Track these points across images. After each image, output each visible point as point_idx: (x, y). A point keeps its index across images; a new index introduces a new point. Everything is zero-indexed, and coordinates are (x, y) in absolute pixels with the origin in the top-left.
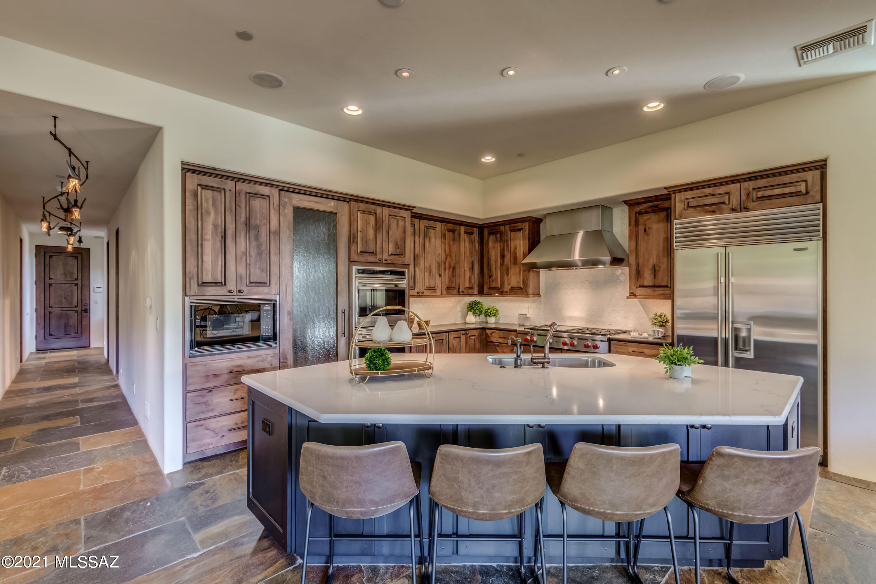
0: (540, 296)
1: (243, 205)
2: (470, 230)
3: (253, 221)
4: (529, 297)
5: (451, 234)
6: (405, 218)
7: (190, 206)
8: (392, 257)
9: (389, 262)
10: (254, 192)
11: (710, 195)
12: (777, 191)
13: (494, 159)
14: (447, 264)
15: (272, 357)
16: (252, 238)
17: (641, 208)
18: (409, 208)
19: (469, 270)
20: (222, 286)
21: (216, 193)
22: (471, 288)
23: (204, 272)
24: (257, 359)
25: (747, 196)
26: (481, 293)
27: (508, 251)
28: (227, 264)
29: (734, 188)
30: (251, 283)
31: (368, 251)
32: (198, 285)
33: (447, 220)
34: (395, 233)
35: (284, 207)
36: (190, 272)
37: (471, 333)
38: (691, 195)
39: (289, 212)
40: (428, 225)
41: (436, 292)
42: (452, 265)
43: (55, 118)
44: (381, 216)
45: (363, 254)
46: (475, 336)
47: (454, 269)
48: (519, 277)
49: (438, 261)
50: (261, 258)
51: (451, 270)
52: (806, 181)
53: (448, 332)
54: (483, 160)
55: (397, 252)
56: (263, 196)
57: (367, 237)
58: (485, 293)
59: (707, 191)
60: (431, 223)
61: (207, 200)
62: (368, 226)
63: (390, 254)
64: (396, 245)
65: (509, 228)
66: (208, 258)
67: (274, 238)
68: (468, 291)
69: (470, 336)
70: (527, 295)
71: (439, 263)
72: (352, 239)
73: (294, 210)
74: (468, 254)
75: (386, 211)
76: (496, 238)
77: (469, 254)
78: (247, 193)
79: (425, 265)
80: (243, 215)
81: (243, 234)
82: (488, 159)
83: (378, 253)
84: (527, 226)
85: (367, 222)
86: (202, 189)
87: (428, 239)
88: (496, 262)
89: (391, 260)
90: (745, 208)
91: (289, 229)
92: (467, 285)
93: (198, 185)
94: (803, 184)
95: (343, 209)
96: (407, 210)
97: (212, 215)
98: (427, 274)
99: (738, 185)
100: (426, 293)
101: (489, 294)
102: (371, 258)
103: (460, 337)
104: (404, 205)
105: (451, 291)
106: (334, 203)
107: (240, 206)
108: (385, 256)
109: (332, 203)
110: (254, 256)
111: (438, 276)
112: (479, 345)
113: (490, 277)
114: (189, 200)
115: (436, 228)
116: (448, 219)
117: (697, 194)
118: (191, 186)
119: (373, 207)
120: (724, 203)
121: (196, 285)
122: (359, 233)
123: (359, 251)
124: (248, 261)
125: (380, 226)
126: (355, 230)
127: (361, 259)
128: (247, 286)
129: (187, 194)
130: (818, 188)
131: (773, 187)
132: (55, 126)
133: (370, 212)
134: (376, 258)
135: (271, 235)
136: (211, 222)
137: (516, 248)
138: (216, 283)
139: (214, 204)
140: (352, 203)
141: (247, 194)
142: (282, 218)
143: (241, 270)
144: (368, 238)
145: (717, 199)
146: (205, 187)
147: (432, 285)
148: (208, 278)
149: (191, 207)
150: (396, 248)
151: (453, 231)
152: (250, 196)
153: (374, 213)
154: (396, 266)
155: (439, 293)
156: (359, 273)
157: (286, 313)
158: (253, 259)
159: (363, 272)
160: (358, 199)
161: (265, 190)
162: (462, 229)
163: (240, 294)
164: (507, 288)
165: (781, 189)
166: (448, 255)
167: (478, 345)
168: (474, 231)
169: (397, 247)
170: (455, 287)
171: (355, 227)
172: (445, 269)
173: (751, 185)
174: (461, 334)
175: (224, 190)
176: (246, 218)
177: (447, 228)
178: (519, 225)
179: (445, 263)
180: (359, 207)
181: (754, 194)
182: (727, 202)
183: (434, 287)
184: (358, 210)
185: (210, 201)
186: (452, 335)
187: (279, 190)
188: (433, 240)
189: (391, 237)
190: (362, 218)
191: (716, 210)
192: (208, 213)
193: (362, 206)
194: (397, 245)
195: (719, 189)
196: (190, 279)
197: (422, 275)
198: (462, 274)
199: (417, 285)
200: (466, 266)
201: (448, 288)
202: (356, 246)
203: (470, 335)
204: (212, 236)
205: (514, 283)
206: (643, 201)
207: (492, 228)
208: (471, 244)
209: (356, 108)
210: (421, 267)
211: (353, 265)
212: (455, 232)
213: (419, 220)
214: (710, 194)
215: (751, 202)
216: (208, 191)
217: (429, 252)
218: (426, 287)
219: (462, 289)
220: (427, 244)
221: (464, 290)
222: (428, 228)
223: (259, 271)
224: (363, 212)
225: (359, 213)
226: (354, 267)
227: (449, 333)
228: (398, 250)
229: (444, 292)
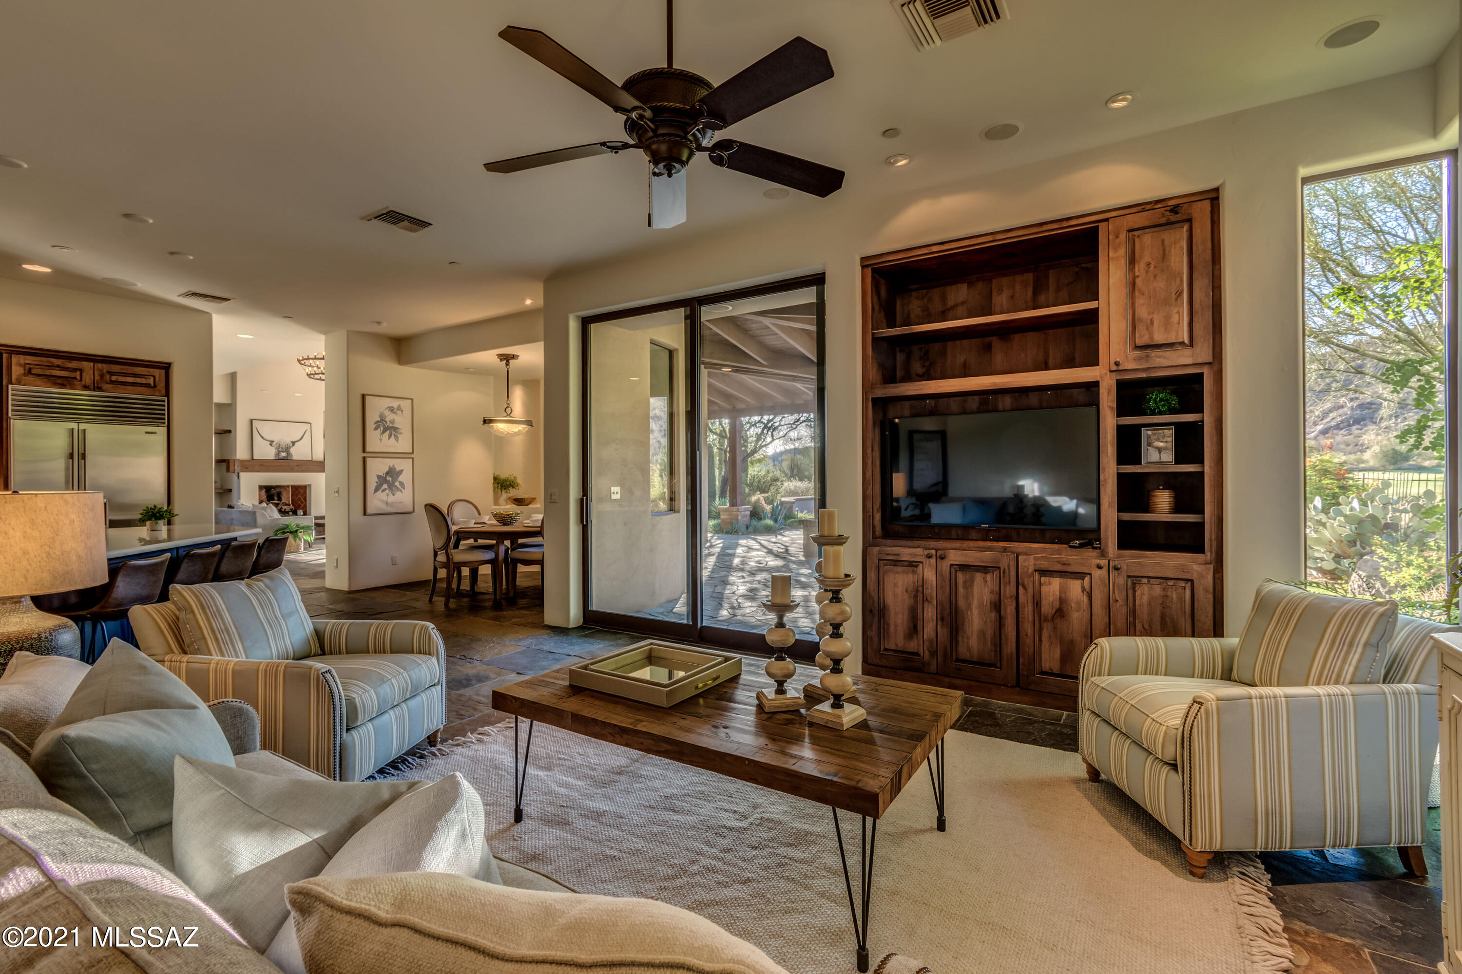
12: (129, 379)
25: (100, 377)
29: (86, 366)
38: (34, 361)
52: (154, 377)
59: (57, 361)
90: (97, 388)
94: (152, 378)
99: (92, 364)
120: (75, 379)
130: (163, 384)
131: (126, 375)
145: (66, 373)
165: (134, 378)
173: (105, 367)
181: (108, 377)
182: (79, 379)
191: (66, 384)
195: (70, 363)
214: (58, 365)
215: (105, 383)
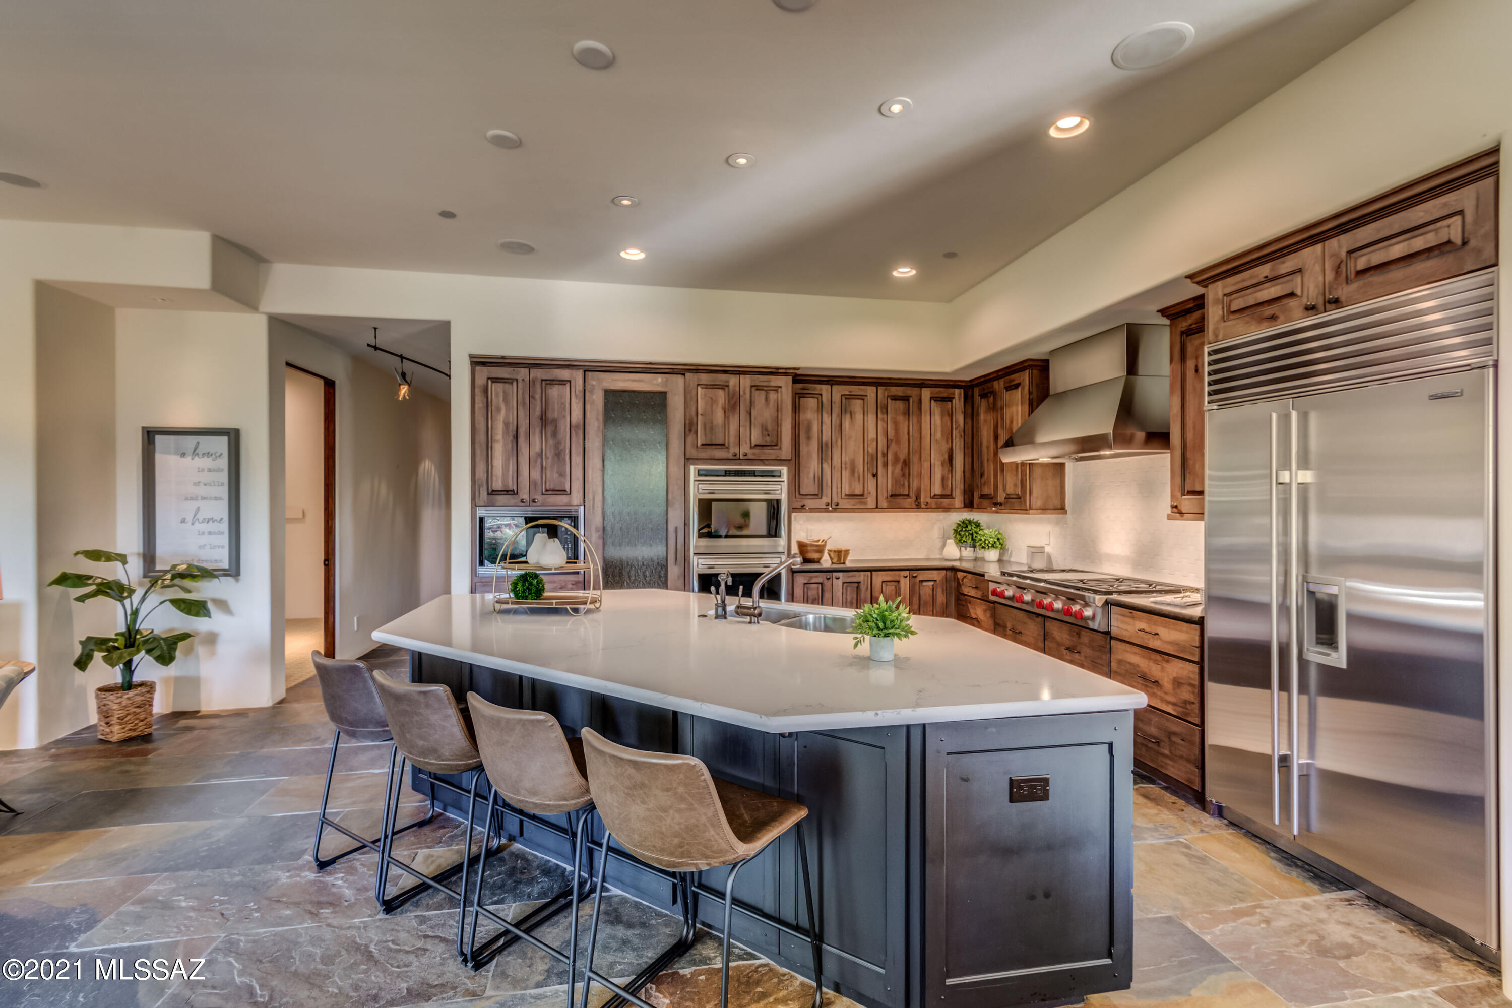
0: (1066, 512)
1: (538, 396)
2: (944, 392)
3: (550, 415)
4: (1029, 514)
5: (900, 405)
6: (781, 387)
7: (479, 404)
8: (756, 451)
9: (750, 456)
10: (551, 378)
11: (1268, 280)
12: (1398, 250)
13: (914, 272)
14: (890, 456)
15: (573, 585)
16: (549, 435)
17: (1190, 322)
18: (788, 371)
19: (943, 464)
20: (514, 494)
21: (507, 385)
22: (950, 496)
23: (494, 478)
24: (555, 585)
25: (1337, 272)
26: (969, 505)
27: (1002, 427)
28: (520, 468)
29: (1310, 256)
30: (547, 491)
31: (714, 442)
32: (488, 494)
33: (888, 381)
34: (763, 412)
35: (592, 392)
36: (479, 479)
37: (923, 575)
38: (1234, 284)
39: (597, 400)
40: (848, 393)
41: (865, 503)
42: (902, 456)
43: (375, 329)
44: (738, 389)
45: (707, 447)
46: (935, 581)
47: (906, 463)
48: (1017, 475)
49: (870, 450)
50: (559, 459)
51: (899, 466)
52: (1462, 213)
53: (871, 570)
54: (895, 273)
55: (766, 442)
56: (562, 382)
57: (712, 423)
58: (975, 506)
59: (1264, 270)
60: (856, 390)
61: (497, 395)
62: (714, 406)
63: (753, 445)
64: (764, 429)
65: (1005, 383)
66: (498, 461)
67: (576, 433)
68: (941, 503)
69: (922, 581)
70: (1025, 510)
71: (872, 456)
72: (690, 427)
73: (605, 395)
74: (939, 435)
75: (746, 381)
76: (988, 402)
77: (942, 435)
78: (542, 380)
79: (843, 459)
80: (538, 409)
81: (538, 431)
82: (904, 272)
83: (731, 445)
84: (1025, 378)
85: (713, 401)
86: (493, 382)
87: (848, 416)
88: (988, 447)
89: (754, 454)
90: (1330, 302)
91: (598, 420)
92: (937, 489)
93: (488, 378)
94: (1456, 223)
95: (676, 387)
96: (786, 374)
97: (503, 412)
98: (846, 474)
99: (1319, 247)
100: (844, 504)
101: (981, 508)
102: (719, 453)
103: (898, 581)
104: (778, 368)
105: (900, 501)
106: (662, 378)
107: (534, 398)
108: (745, 448)
109: (659, 379)
110: (550, 457)
111: (870, 476)
112: (944, 598)
113: (982, 475)
114: (479, 398)
115: (866, 396)
116: (890, 379)
117: (1243, 281)
118: (480, 381)
119: (724, 377)
120: (1292, 295)
121: (486, 493)
122: (699, 417)
123: (699, 444)
124: (544, 464)
125: (735, 403)
126: (693, 413)
127: (703, 455)
128: (543, 494)
129: (477, 390)
130: (1488, 227)
131: (1385, 242)
132: (375, 337)
133: (719, 385)
134: (728, 452)
135: (572, 429)
136: (502, 420)
137: (1012, 422)
138: (507, 491)
139: (506, 400)
140: (688, 375)
141: (544, 382)
142: (588, 407)
143: (536, 475)
144: (715, 423)
145: (1278, 287)
146: (495, 380)
147: (858, 492)
148: (498, 485)
149: (481, 405)
150: (763, 436)
151: (906, 399)
152: (546, 384)
153: (724, 387)
154: (766, 462)
155: (871, 503)
156: (699, 475)
157: (593, 529)
158: (550, 461)
159: (708, 473)
160: (697, 369)
161: (565, 374)
162: (926, 393)
163: (535, 504)
164: (1001, 498)
165: (1406, 243)
166: (891, 440)
167: (941, 598)
168: (954, 394)
169: (766, 433)
170: (908, 495)
171: (694, 409)
172: (886, 465)
174: (899, 576)
175: (517, 380)
176: (542, 411)
177: (891, 394)
178: (1017, 378)
179: (885, 455)
180: (699, 379)
181: (1350, 264)
182: (1299, 292)
183: (862, 495)
184: (698, 385)
185: (501, 395)
186: (878, 578)
187: (585, 371)
188: (859, 417)
189: (755, 418)
190: (705, 395)
191: (1277, 314)
192: (499, 410)
193: (704, 378)
194: (767, 430)
195: (1283, 262)
196: (479, 487)
197: (836, 475)
198: (925, 472)
199: (827, 491)
200: (937, 458)
201: (892, 496)
202: (695, 436)
203: (920, 578)
204: (503, 437)
205: (1010, 489)
206: (1192, 305)
207: (984, 386)
208: (947, 419)
209: (635, 251)
210: (834, 463)
211: (691, 464)
212: (908, 400)
213: (829, 386)
214: (1266, 277)
215: (1344, 285)
216: (499, 384)
217: (850, 438)
218: (843, 495)
219: (926, 497)
220: (847, 423)
221: (929, 500)
222: (849, 397)
223: (557, 475)
224: (707, 386)
225: (699, 388)
226: (692, 467)
227: (874, 573)
228: (768, 439)
229: (883, 503)
